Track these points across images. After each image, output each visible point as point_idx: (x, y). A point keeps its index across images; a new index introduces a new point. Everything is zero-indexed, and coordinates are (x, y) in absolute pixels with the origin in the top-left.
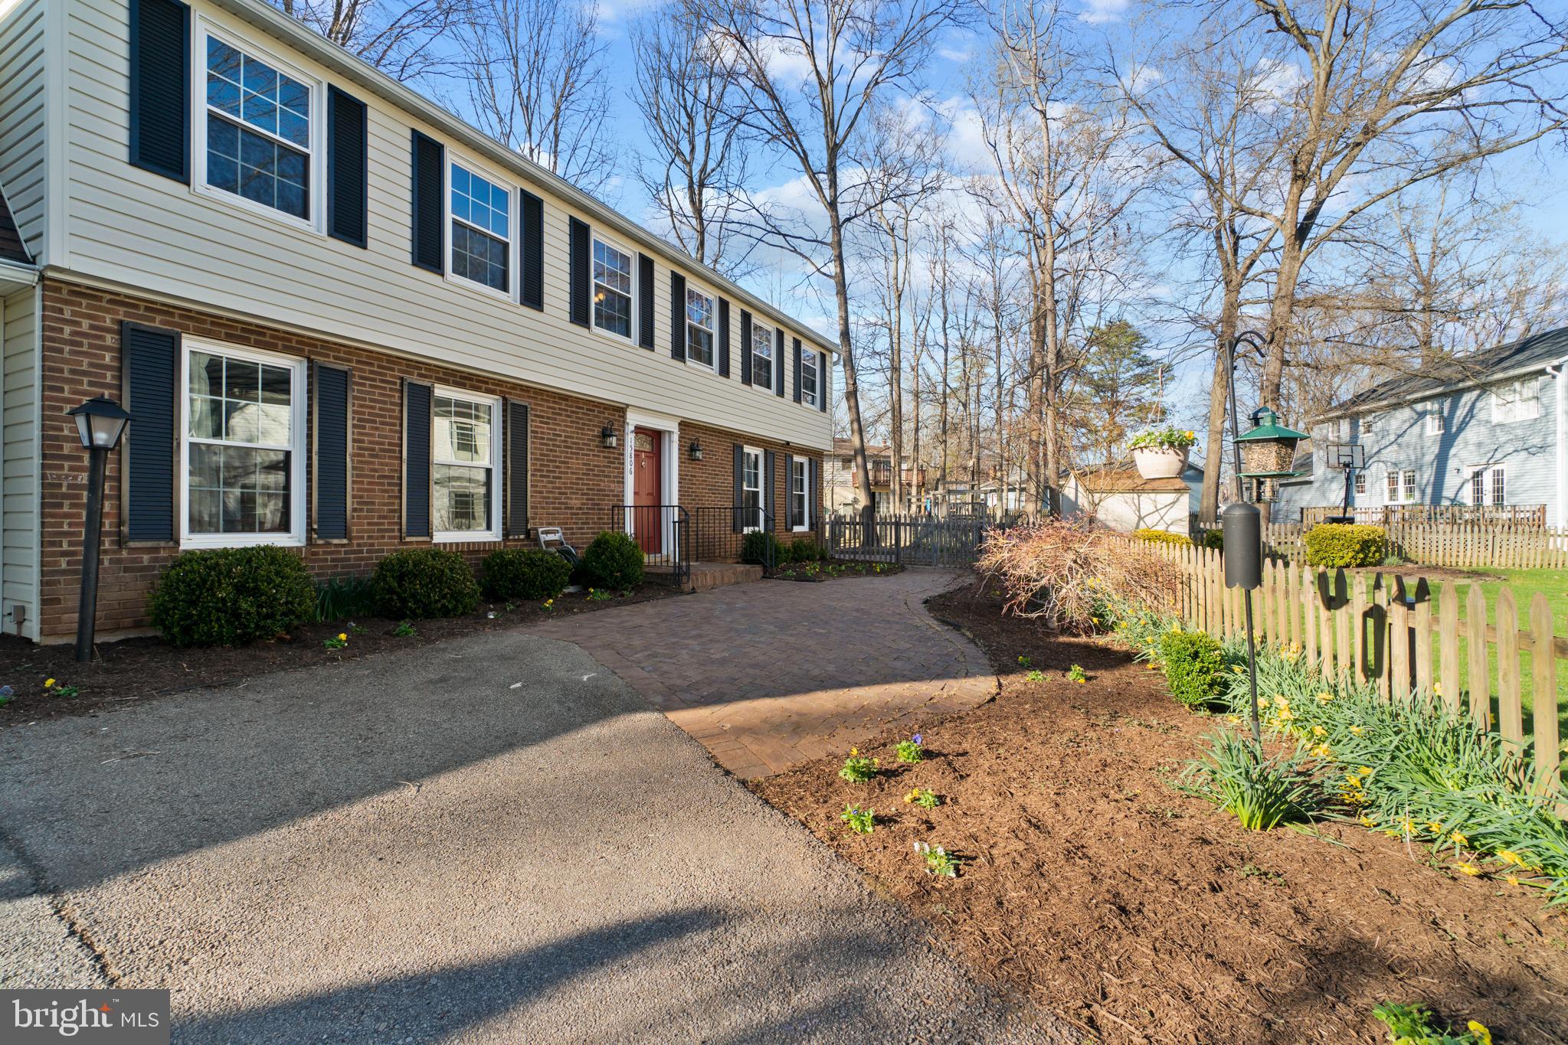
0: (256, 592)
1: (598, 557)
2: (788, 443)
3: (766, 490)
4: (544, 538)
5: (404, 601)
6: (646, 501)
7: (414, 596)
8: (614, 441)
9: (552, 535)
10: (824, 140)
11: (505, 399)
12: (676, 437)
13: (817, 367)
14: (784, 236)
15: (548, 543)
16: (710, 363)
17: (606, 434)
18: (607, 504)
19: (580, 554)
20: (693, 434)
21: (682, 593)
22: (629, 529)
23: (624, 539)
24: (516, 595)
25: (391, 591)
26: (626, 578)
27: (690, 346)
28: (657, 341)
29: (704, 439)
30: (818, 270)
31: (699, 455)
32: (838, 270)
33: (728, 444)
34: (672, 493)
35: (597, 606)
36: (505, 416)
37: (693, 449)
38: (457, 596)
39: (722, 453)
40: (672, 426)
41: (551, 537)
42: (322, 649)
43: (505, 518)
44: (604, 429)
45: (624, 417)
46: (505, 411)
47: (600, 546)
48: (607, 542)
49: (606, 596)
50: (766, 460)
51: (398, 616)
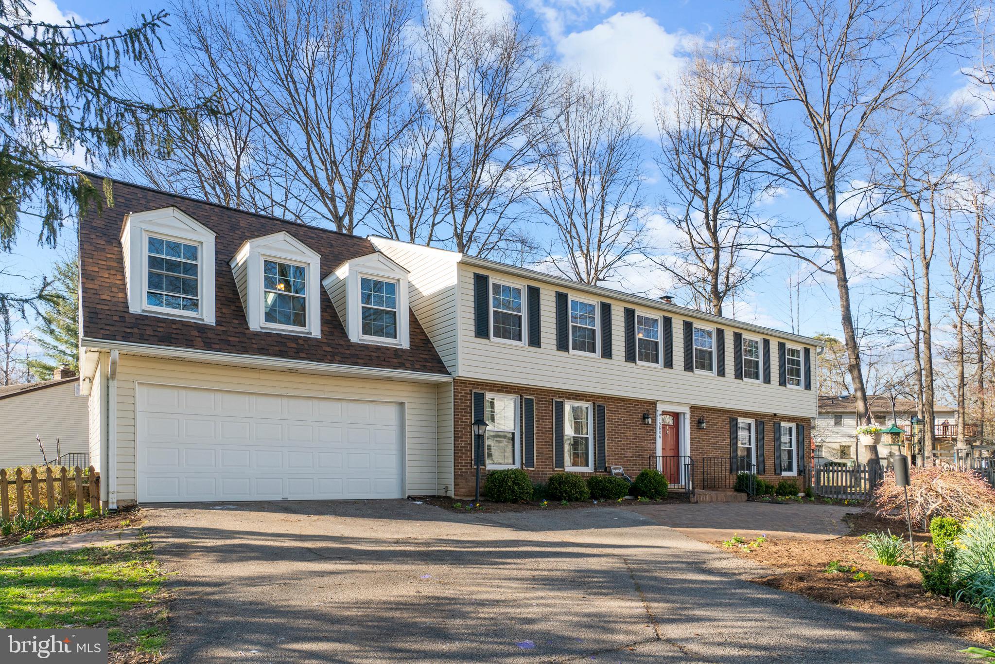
0: (518, 484)
1: (643, 481)
2: (775, 415)
3: (757, 447)
4: (614, 471)
5: (560, 492)
6: (669, 453)
7: (565, 491)
8: (650, 421)
9: (618, 470)
10: (822, 168)
11: (594, 404)
12: (688, 416)
13: (802, 359)
14: (789, 247)
15: (616, 474)
16: (711, 369)
17: (645, 417)
18: (646, 455)
19: (633, 480)
20: (699, 414)
21: (690, 502)
22: (660, 468)
23: (656, 473)
24: (604, 497)
25: (556, 489)
26: (658, 493)
27: (696, 362)
28: (674, 362)
29: (706, 415)
30: (820, 268)
31: (704, 425)
32: (839, 267)
33: (726, 418)
34: (686, 449)
35: (642, 503)
36: (594, 412)
37: (700, 422)
38: (582, 493)
39: (722, 423)
40: (687, 410)
41: (617, 471)
42: (539, 506)
43: (595, 461)
44: (644, 414)
45: (655, 407)
46: (594, 409)
47: (643, 476)
48: (647, 474)
49: (647, 500)
50: (756, 426)
51: (559, 499)
